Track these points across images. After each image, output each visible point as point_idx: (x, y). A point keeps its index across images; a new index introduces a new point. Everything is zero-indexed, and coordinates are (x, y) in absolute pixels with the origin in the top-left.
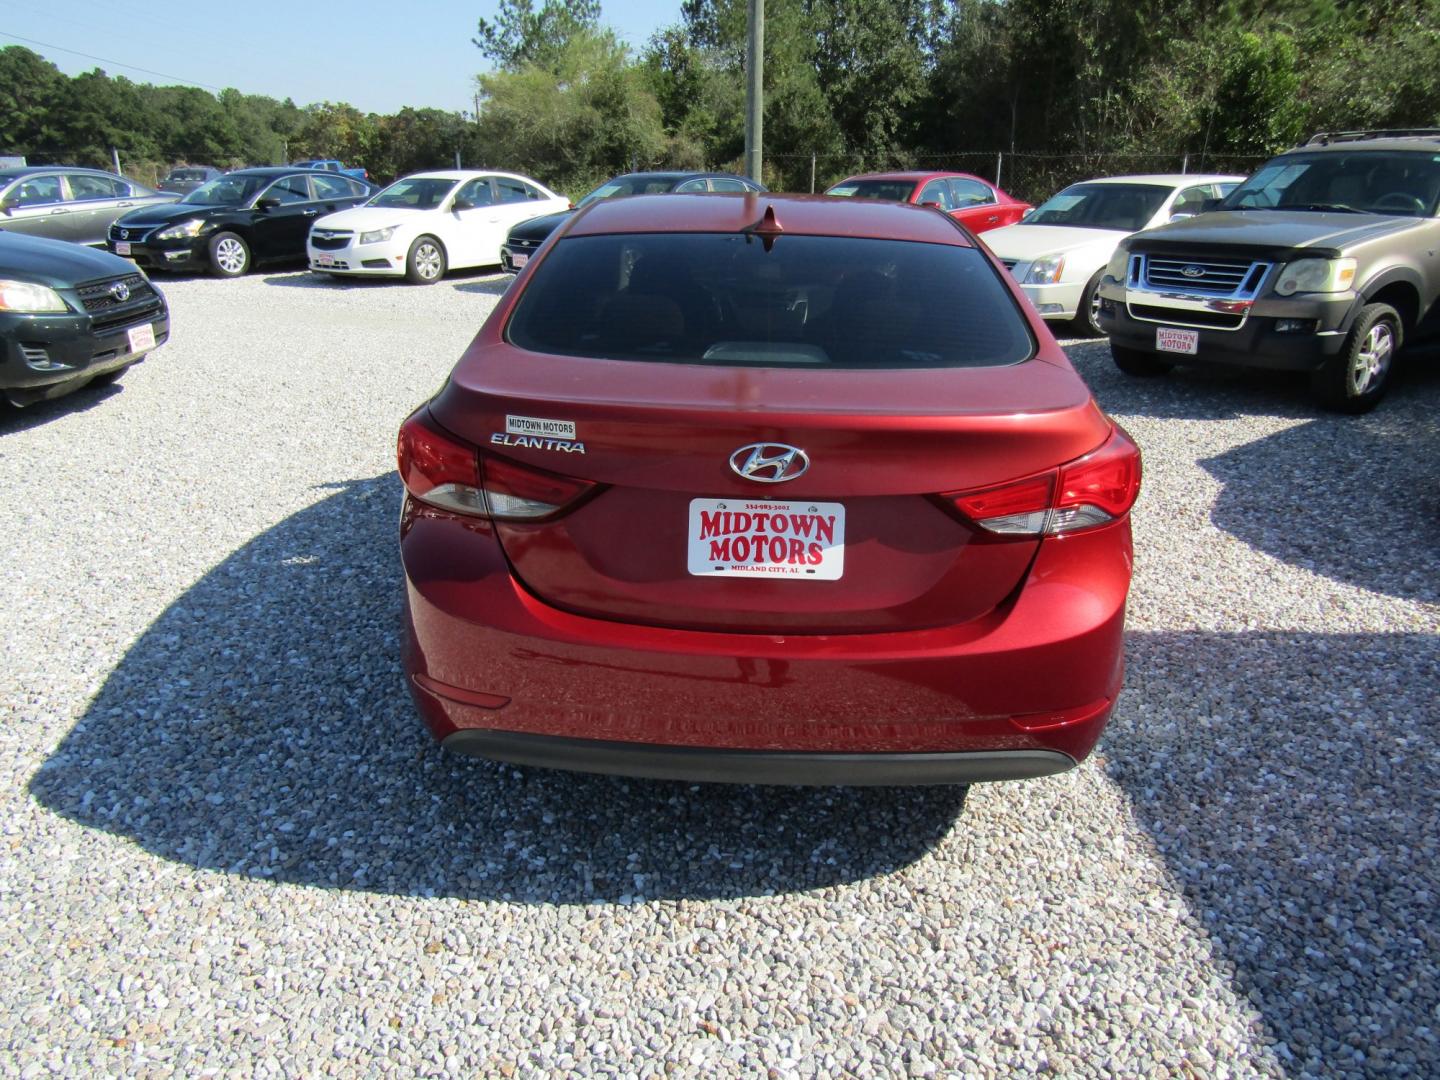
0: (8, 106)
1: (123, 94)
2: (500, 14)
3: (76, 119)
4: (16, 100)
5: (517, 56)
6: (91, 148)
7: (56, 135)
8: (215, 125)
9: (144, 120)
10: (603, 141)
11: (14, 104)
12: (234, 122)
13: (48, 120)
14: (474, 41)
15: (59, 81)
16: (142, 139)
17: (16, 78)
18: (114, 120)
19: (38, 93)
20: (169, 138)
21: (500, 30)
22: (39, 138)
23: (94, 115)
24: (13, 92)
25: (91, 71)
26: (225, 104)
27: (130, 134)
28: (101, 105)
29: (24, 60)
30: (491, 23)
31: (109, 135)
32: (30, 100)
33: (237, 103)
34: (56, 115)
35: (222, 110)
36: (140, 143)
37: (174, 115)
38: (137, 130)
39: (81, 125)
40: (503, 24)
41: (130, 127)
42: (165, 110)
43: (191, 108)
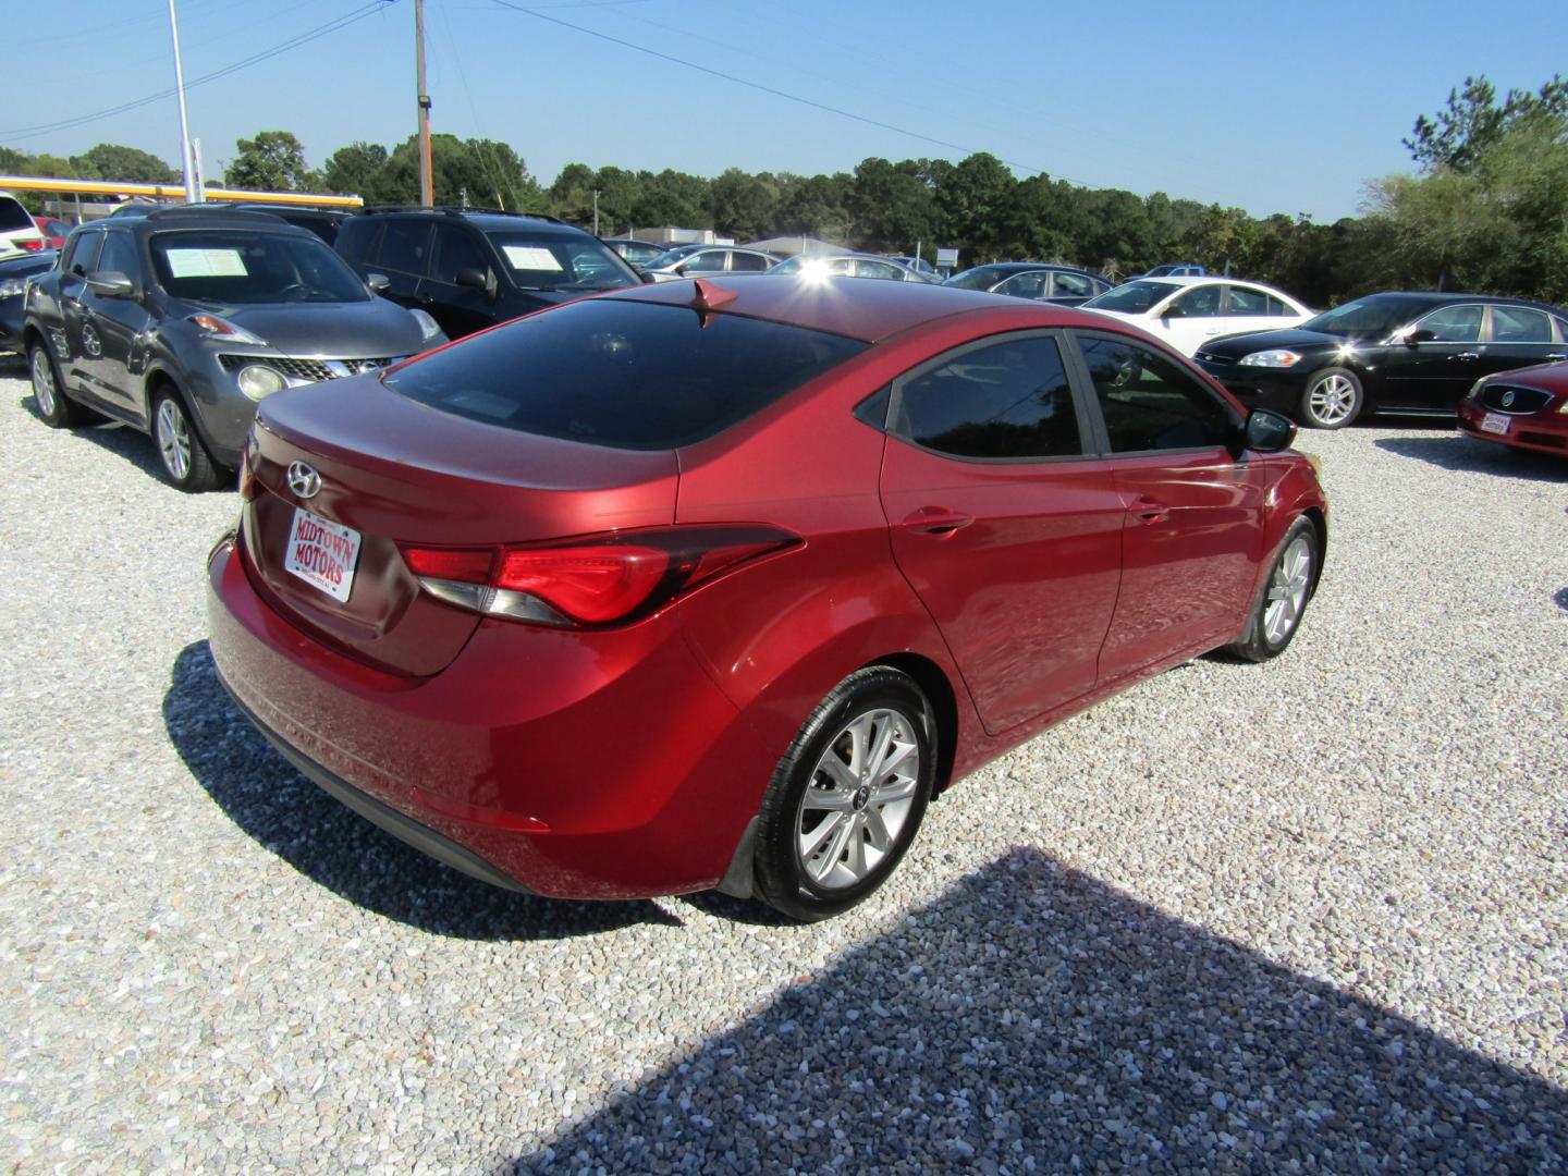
0: (962, 204)
1: (1059, 196)
2: (1446, 110)
3: (1012, 219)
4: (969, 199)
5: (1458, 160)
6: (1018, 244)
7: (992, 232)
8: (1134, 227)
9: (1070, 220)
10: (1513, 259)
11: (966, 204)
12: (1152, 225)
13: (989, 218)
14: (1405, 141)
15: (1009, 183)
16: (1063, 238)
17: (974, 181)
18: (1043, 220)
19: (987, 194)
20: (1087, 238)
21: (1443, 128)
22: (978, 233)
23: (1027, 214)
24: (969, 192)
25: (1037, 175)
26: (1150, 208)
27: (1053, 234)
28: (1037, 206)
29: (985, 165)
30: (1431, 120)
31: (1036, 234)
32: (980, 200)
33: (1161, 207)
34: (996, 215)
35: (1144, 214)
36: (1060, 242)
37: (1099, 217)
38: (1061, 230)
39: (1014, 223)
40: (1446, 120)
41: (1055, 227)
42: (1091, 212)
43: (1116, 211)
